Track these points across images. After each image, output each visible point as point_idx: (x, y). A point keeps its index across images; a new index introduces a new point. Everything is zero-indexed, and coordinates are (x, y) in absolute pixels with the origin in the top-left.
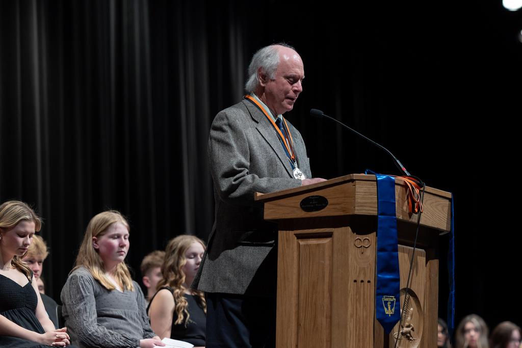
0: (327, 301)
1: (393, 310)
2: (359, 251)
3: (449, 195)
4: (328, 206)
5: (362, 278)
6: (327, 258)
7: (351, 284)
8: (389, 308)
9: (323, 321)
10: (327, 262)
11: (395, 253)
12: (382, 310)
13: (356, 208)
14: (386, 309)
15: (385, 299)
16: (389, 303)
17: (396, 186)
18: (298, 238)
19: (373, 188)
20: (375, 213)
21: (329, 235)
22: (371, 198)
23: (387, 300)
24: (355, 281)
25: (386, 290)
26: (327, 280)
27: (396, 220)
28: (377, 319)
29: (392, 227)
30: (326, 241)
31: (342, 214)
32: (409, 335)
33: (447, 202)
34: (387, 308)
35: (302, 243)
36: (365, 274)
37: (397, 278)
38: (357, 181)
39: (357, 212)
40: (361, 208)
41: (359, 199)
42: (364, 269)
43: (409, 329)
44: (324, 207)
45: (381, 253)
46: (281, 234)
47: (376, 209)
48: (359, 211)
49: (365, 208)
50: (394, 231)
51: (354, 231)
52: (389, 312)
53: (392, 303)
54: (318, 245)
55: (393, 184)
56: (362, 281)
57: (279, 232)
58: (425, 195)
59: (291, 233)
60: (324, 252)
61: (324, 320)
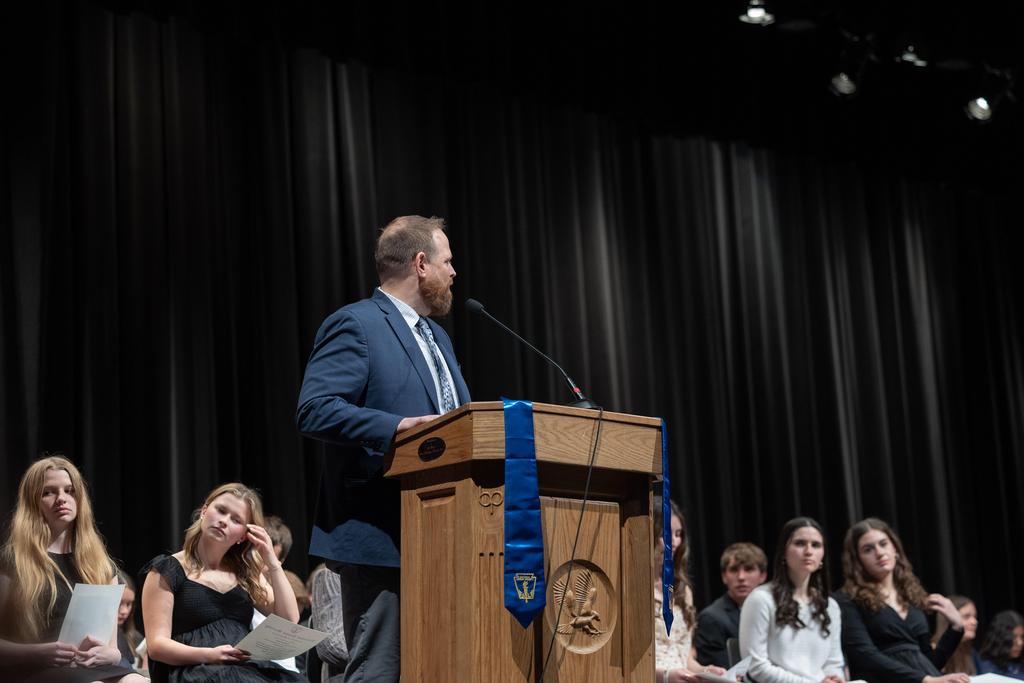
0: (450, 585)
1: (532, 593)
2: (486, 511)
3: (657, 421)
4: (446, 451)
5: (491, 549)
6: (450, 524)
7: (475, 559)
8: (526, 590)
9: (446, 613)
10: (450, 530)
11: (534, 512)
12: (514, 594)
13: (475, 451)
14: (519, 592)
15: (518, 577)
16: (525, 584)
17: (535, 415)
18: (422, 500)
19: (500, 421)
20: (502, 455)
21: (451, 492)
22: (496, 435)
23: (520, 579)
24: (481, 555)
25: (519, 566)
26: (450, 556)
27: (535, 465)
28: (507, 608)
29: (529, 475)
30: (448, 501)
31: (459, 460)
32: (587, 627)
33: (654, 433)
34: (523, 591)
35: (425, 505)
36: (495, 543)
37: (538, 546)
38: (474, 413)
39: (475, 457)
40: (481, 450)
41: (478, 439)
42: (494, 536)
43: (589, 618)
44: (440, 453)
45: (510, 513)
46: (404, 494)
47: (504, 450)
48: (478, 454)
49: (488, 450)
50: (533, 480)
51: (477, 484)
52: (525, 596)
53: (530, 583)
54: (440, 507)
55: (530, 412)
56: (491, 554)
57: (402, 492)
58: (605, 425)
59: (414, 493)
60: (446, 516)
61: (448, 612)
